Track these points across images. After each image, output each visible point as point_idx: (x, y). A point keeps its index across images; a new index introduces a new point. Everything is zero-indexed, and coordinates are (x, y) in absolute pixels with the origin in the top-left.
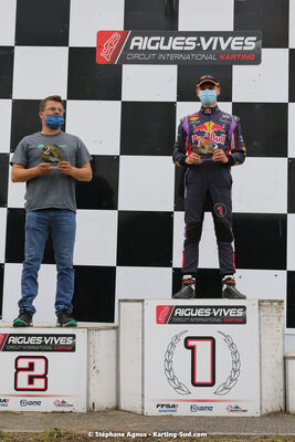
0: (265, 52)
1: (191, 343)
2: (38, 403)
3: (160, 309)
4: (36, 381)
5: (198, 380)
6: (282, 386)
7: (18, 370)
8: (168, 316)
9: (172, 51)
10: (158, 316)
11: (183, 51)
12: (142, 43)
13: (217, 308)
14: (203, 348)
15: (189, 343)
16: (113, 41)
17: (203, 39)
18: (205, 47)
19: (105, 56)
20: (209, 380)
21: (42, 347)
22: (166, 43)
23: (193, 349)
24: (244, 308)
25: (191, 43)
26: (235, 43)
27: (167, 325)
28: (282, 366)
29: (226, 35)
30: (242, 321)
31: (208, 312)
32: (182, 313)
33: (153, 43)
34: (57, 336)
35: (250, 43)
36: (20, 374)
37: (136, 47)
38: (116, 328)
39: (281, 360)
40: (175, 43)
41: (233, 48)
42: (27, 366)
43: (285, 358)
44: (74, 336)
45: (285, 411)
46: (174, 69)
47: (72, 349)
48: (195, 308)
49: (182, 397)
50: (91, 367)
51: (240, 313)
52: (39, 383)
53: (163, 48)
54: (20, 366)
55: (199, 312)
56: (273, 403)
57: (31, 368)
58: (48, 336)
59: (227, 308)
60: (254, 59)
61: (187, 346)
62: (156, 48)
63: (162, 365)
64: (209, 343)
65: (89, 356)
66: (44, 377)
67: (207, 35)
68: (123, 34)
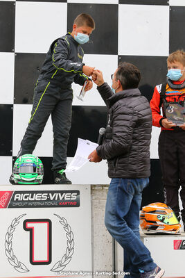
1: (29, 225)
5: (36, 259)
6: (112, 263)
8: (8, 202)
13: (53, 192)
15: (27, 225)
23: (31, 230)
24: (78, 192)
27: (7, 210)
30: (76, 204)
31: (44, 197)
32: (21, 197)
48: (33, 193)
49: (21, 276)
51: (74, 197)
55: (36, 197)
59: (62, 192)
61: (25, 228)
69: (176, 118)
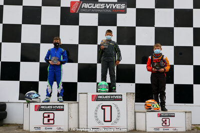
0: (128, 9)
1: (103, 107)
2: (51, 128)
3: (93, 96)
4: (50, 121)
5: (106, 120)
6: (134, 122)
7: (44, 117)
8: (96, 98)
9: (96, 8)
10: (92, 98)
11: (100, 9)
12: (86, 6)
13: (112, 95)
14: (108, 109)
15: (103, 108)
16: (76, 5)
17: (107, 5)
18: (108, 7)
19: (73, 10)
20: (110, 120)
21: (52, 109)
22: (94, 6)
23: (104, 109)
24: (121, 95)
25: (103, 6)
26: (118, 6)
27: (95, 102)
28: (134, 115)
29: (115, 3)
30: (121, 100)
31: (109, 97)
32: (100, 97)
33: (90, 6)
34: (58, 106)
35: (123, 6)
36: (45, 119)
37: (84, 7)
38: (78, 103)
39: (134, 113)
40: (97, 6)
41: (117, 8)
42: (47, 116)
43: (135, 112)
44: (63, 106)
45: (135, 130)
46: (97, 15)
47: (63, 110)
48: (105, 95)
49: (100, 126)
50: (69, 116)
51: (120, 97)
52: (51, 122)
53: (93, 7)
54: (45, 116)
55: (106, 97)
56: (131, 127)
57: (49, 116)
58: (54, 106)
59: (116, 95)
60: (124, 11)
61: (102, 109)
62: (91, 7)
63: (93, 115)
64: (109, 107)
65: (69, 112)
66: (53, 119)
67: (108, 3)
68: (79, 3)
69: (157, 67)
